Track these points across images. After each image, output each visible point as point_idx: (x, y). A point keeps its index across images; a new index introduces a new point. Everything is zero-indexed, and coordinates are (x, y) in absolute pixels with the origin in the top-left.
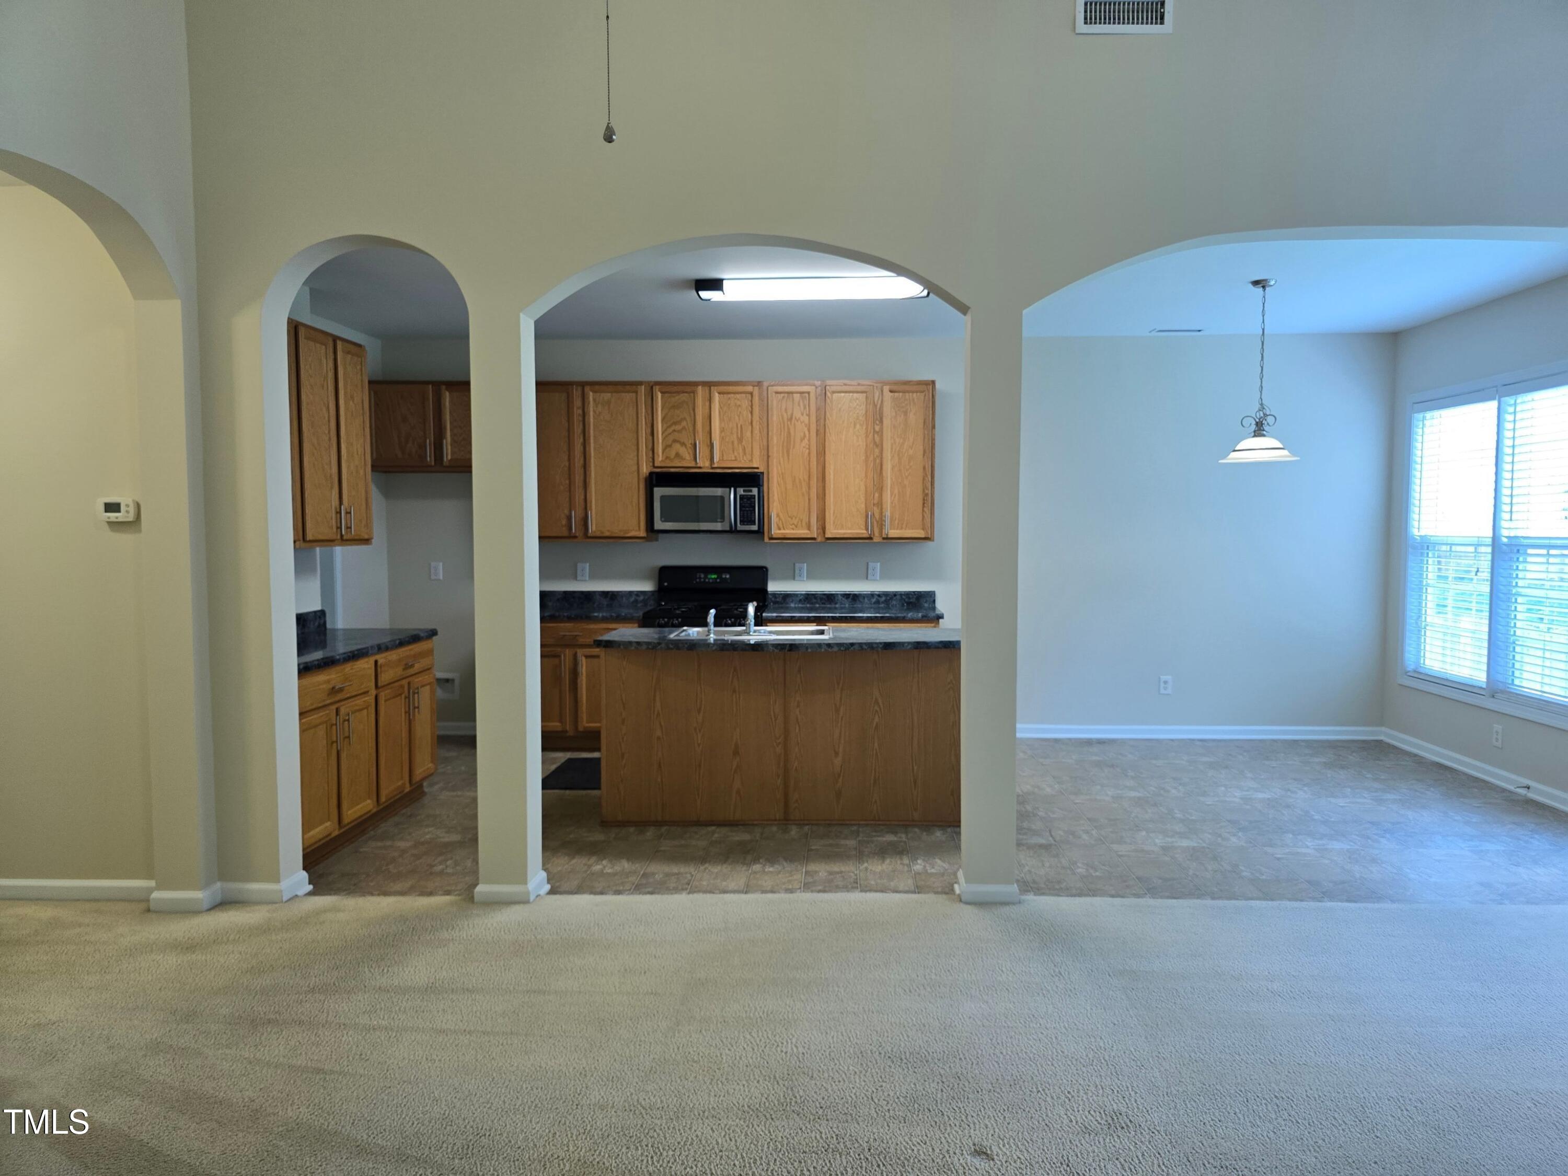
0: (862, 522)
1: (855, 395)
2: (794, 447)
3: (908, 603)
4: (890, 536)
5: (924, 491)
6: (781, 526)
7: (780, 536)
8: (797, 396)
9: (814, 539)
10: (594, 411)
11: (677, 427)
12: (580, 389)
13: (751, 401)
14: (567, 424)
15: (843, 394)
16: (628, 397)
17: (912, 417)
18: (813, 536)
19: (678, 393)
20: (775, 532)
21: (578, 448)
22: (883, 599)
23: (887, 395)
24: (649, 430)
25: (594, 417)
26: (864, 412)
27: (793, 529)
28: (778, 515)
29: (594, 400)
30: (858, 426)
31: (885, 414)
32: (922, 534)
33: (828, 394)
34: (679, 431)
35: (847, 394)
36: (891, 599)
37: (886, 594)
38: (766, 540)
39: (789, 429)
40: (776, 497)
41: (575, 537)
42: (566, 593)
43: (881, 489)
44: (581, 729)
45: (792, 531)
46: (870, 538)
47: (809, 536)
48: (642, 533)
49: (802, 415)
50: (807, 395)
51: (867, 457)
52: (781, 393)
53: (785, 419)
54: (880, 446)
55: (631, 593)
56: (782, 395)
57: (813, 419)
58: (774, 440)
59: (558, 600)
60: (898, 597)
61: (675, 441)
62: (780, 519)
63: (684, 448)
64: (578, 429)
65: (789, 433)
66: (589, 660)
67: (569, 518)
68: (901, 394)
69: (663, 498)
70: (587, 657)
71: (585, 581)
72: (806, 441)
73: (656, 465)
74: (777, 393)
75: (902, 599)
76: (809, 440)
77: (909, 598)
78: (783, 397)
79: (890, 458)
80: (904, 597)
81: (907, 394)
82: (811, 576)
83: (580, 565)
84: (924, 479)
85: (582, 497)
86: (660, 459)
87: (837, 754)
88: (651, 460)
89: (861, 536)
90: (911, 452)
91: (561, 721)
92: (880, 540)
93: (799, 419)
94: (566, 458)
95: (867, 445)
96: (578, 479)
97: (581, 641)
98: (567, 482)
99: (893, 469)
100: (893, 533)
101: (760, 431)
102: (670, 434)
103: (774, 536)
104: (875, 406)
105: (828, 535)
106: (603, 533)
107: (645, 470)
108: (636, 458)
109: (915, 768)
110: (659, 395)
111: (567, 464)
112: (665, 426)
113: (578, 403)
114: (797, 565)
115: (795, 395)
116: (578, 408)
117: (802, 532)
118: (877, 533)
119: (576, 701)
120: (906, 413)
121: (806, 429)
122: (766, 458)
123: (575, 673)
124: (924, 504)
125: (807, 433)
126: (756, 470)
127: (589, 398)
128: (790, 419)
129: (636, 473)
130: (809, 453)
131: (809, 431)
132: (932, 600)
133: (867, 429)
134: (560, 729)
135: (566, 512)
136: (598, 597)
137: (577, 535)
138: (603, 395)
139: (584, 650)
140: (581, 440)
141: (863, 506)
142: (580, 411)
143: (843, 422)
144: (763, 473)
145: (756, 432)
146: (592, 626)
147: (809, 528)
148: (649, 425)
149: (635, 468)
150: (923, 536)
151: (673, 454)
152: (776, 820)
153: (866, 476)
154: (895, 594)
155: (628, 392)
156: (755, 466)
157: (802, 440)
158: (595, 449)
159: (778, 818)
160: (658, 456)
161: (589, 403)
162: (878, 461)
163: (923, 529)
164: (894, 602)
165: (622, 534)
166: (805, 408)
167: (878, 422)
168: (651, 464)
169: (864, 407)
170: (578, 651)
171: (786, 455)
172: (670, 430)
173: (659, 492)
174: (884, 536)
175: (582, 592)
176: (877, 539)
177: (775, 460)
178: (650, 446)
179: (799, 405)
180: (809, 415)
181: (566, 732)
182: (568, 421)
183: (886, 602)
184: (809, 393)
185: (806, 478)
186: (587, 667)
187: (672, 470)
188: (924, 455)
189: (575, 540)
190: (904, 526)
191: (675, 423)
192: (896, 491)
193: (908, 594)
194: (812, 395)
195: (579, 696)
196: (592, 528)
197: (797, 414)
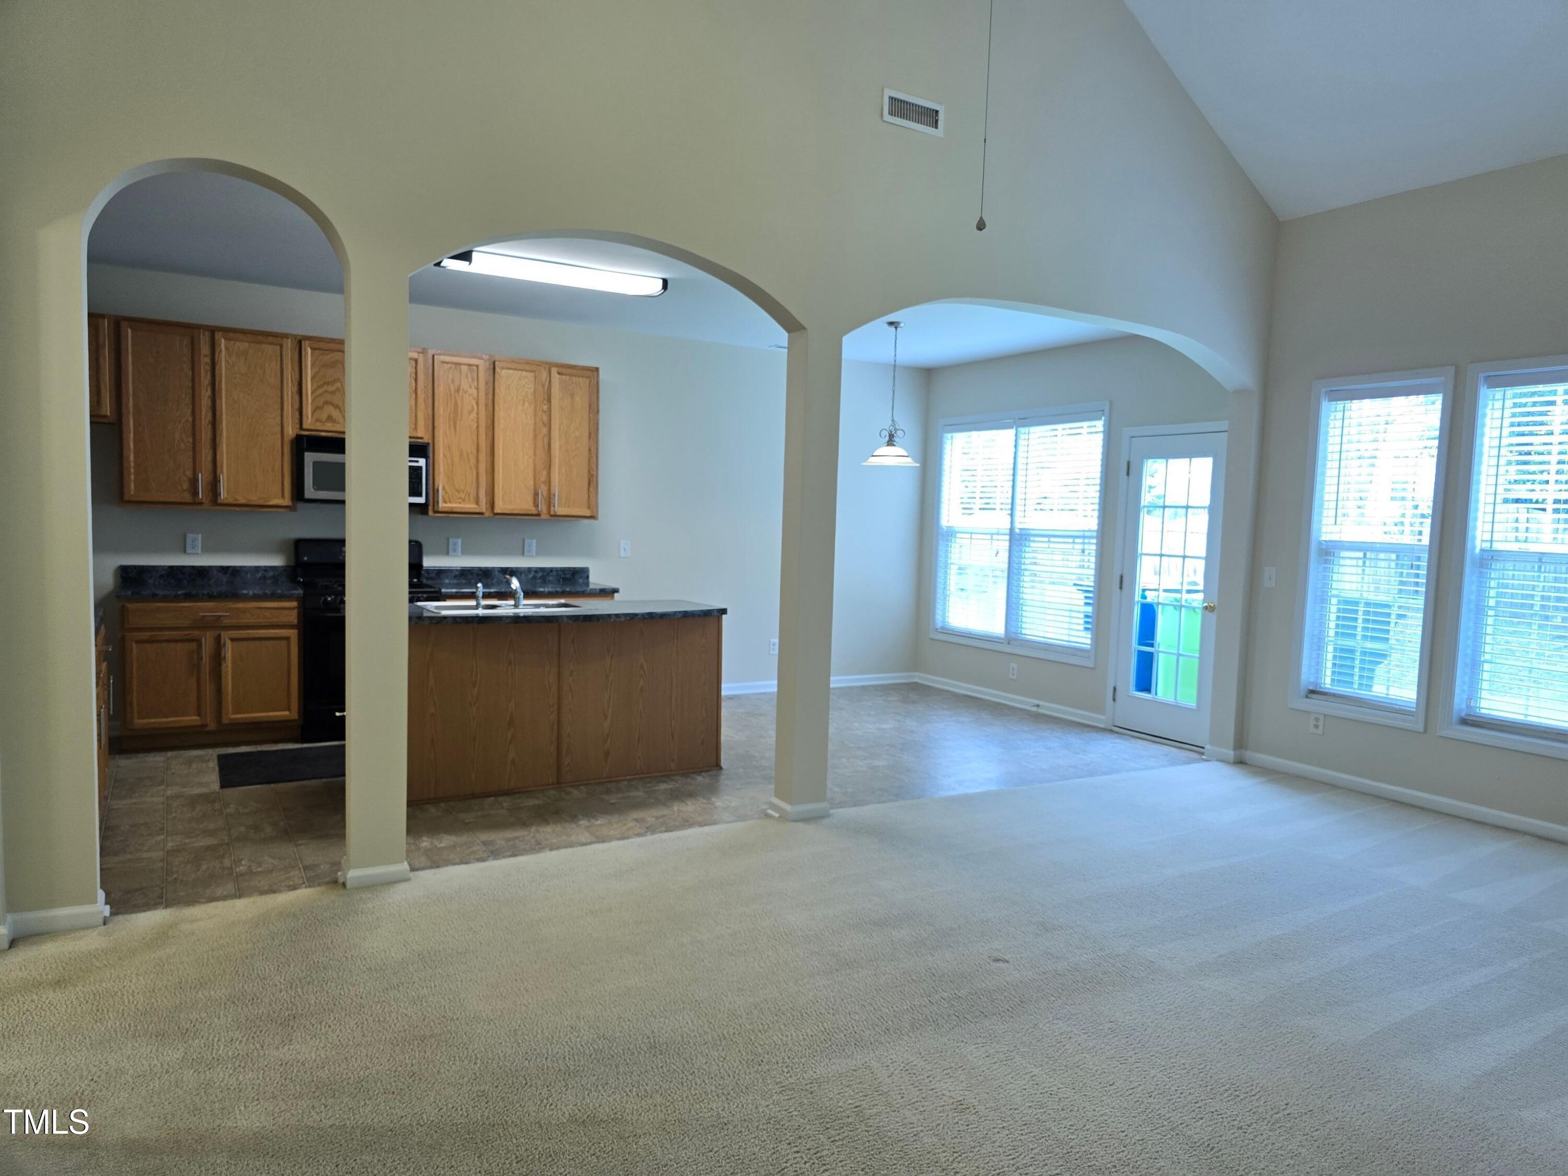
0: (530, 499)
1: (524, 373)
2: (461, 420)
3: (565, 579)
4: (559, 513)
5: (589, 472)
6: (447, 500)
7: (446, 510)
8: (464, 368)
9: (482, 514)
10: (227, 361)
11: (331, 388)
12: (207, 333)
13: (416, 368)
14: (190, 373)
15: (511, 371)
16: (270, 350)
17: (577, 399)
18: (481, 511)
19: (332, 351)
20: (442, 505)
21: (205, 402)
22: (540, 574)
23: (555, 377)
24: (296, 389)
25: (226, 367)
26: (532, 390)
27: (460, 503)
28: (444, 488)
29: (227, 349)
30: (527, 404)
31: (553, 394)
32: (588, 513)
33: (497, 369)
34: (333, 393)
35: (516, 372)
36: (548, 574)
37: (542, 570)
38: (431, 513)
39: (456, 401)
40: (442, 469)
41: (201, 504)
42: (171, 568)
43: (549, 467)
44: (225, 721)
45: (459, 505)
46: (539, 515)
47: (478, 511)
48: (287, 502)
49: (470, 387)
50: (475, 368)
51: (535, 436)
52: (447, 363)
53: (452, 391)
54: (549, 425)
55: (257, 568)
56: (449, 365)
57: (482, 394)
58: (440, 410)
59: (162, 576)
60: (554, 573)
61: (327, 403)
62: (446, 492)
63: (337, 410)
64: (205, 380)
65: (456, 405)
66: (235, 643)
67: (194, 481)
68: (568, 377)
69: (316, 464)
70: (232, 640)
71: (198, 554)
72: (474, 415)
73: (305, 426)
74: (444, 362)
75: (558, 575)
76: (477, 414)
77: (565, 574)
78: (450, 368)
79: (557, 438)
80: (560, 573)
81: (574, 378)
82: (466, 552)
83: (190, 537)
84: (589, 460)
85: (210, 458)
86: (308, 422)
87: (606, 717)
88: (298, 421)
89: (530, 513)
90: (577, 433)
91: (199, 715)
92: (547, 517)
93: (467, 391)
94: (189, 411)
95: (535, 424)
96: (205, 435)
97: (227, 622)
98: (191, 440)
99: (560, 447)
100: (560, 510)
101: (425, 401)
102: (321, 394)
103: (440, 510)
104: (543, 386)
105: (497, 510)
106: (236, 500)
107: (291, 431)
108: (279, 418)
109: (673, 724)
110: (309, 351)
111: (190, 419)
112: (315, 386)
113: (205, 350)
114: (451, 540)
115: (462, 366)
116: (205, 356)
117: (470, 506)
118: (545, 511)
119: (219, 690)
120: (572, 395)
121: (474, 403)
122: (430, 427)
123: (218, 659)
124: (589, 484)
125: (475, 407)
126: (420, 440)
127: (220, 345)
128: (458, 390)
129: (279, 436)
130: (478, 427)
131: (477, 404)
132: (586, 575)
133: (535, 407)
134: (199, 723)
135: (189, 473)
136: (215, 572)
137: (204, 501)
138: (237, 344)
139: (231, 632)
140: (209, 393)
141: (532, 483)
142: (208, 360)
143: (512, 399)
144: (428, 444)
145: (421, 400)
146: (241, 605)
147: (477, 502)
148: (296, 383)
149: (279, 429)
150: (589, 515)
151: (324, 416)
152: (549, 785)
153: (535, 454)
154: (551, 570)
155: (272, 344)
156: (420, 435)
157: (470, 412)
158: (226, 403)
159: (550, 782)
160: (308, 418)
161: (221, 351)
162: (546, 440)
163: (589, 508)
164: (551, 578)
165: (261, 502)
166: (473, 380)
167: (546, 402)
168: (298, 426)
169: (532, 386)
170: (222, 633)
171: (452, 428)
172: (320, 391)
173: (310, 458)
174: (552, 513)
175: (193, 567)
176: (544, 516)
177: (441, 432)
178: (297, 406)
179: (467, 377)
180: (477, 389)
181: (206, 725)
182: (193, 369)
183: (543, 578)
184: (477, 366)
185: (474, 451)
186: (233, 652)
187: (323, 434)
188: (590, 438)
189: (200, 507)
190: (571, 504)
191: (328, 383)
192: (564, 471)
193: (564, 570)
194: (481, 369)
195: (223, 683)
196: (223, 495)
197: (465, 385)
